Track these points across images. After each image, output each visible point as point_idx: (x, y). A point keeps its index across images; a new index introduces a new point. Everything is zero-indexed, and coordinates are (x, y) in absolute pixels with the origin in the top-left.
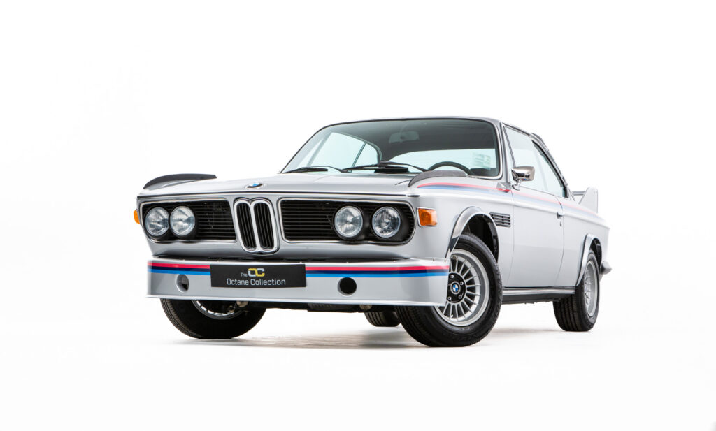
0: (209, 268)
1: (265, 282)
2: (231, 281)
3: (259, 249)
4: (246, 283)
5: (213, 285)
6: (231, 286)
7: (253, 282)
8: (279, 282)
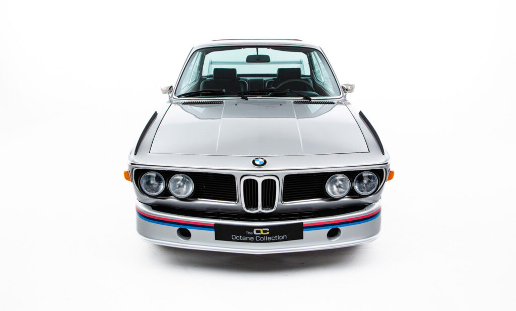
0: (214, 226)
1: (269, 238)
2: (236, 238)
3: (260, 209)
4: (252, 239)
5: (217, 238)
6: (236, 241)
7: (258, 238)
8: (281, 238)
